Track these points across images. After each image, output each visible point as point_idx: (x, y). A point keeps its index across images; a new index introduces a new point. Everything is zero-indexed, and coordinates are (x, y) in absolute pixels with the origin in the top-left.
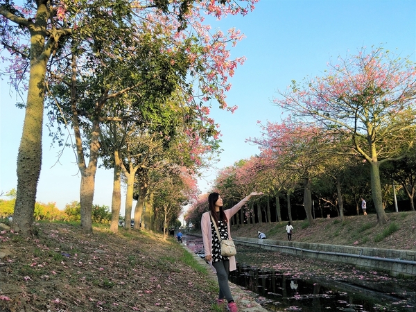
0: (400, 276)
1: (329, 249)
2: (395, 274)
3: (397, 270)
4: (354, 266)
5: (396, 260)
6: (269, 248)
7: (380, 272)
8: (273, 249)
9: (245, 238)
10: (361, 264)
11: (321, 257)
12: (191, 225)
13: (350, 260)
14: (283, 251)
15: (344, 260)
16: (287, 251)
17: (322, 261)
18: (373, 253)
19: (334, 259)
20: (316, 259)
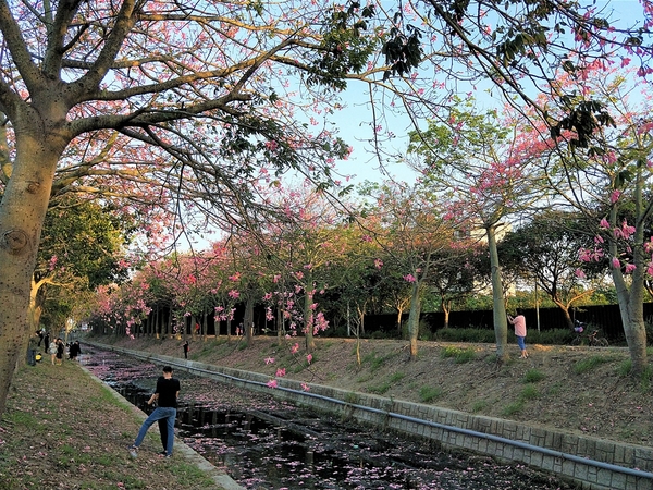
0: (301, 406)
1: (256, 378)
2: (298, 404)
3: (300, 401)
4: (272, 396)
5: (301, 392)
6: (199, 374)
7: (290, 402)
8: (202, 375)
9: (171, 357)
10: (278, 394)
11: (248, 386)
12: (85, 327)
13: (271, 391)
14: (213, 377)
15: (266, 390)
16: (217, 378)
17: (248, 390)
18: (287, 385)
19: (258, 389)
20: (243, 388)
